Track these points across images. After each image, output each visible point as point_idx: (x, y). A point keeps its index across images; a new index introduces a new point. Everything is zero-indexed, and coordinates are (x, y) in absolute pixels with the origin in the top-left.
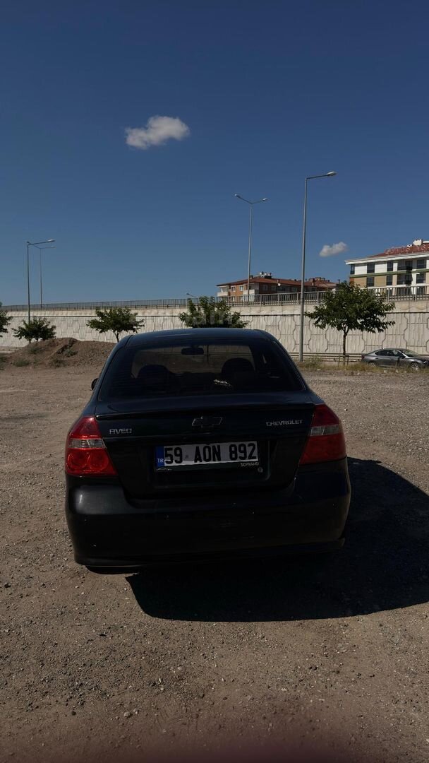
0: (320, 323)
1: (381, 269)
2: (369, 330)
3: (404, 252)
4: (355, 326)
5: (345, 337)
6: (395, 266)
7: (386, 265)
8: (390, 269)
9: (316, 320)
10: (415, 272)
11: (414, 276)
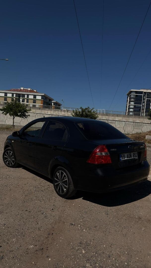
0: (5, 113)
1: (9, 95)
2: (22, 117)
3: (17, 91)
4: (17, 116)
5: (14, 119)
6: (15, 95)
7: (11, 94)
8: (13, 96)
9: (3, 112)
10: (21, 98)
11: (21, 100)
